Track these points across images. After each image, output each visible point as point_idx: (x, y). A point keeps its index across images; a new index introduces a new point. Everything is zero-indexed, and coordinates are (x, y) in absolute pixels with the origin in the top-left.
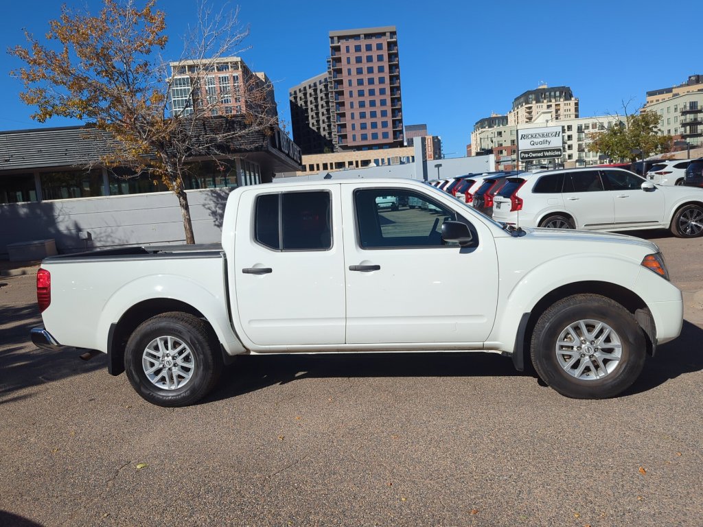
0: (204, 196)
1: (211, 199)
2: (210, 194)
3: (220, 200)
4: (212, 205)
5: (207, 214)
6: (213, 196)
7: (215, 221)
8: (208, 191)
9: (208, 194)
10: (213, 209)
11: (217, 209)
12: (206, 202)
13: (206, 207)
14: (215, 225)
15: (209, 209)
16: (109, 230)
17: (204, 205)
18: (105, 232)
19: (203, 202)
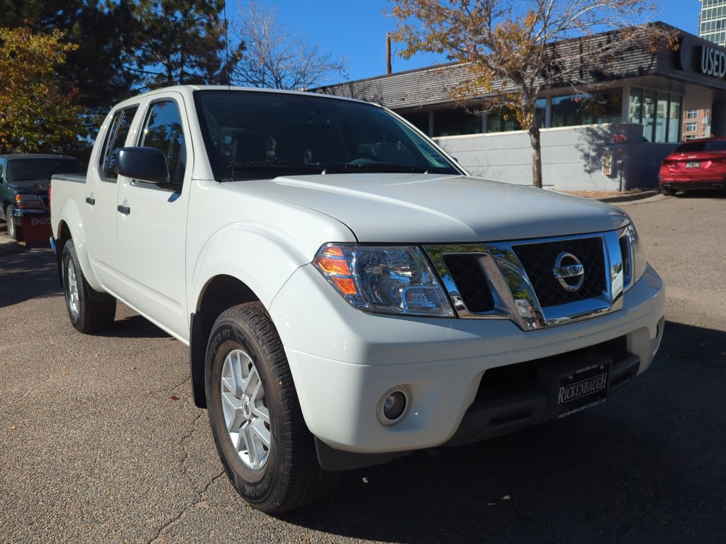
0: (579, 134)
1: (585, 139)
2: (585, 132)
3: (595, 139)
4: (586, 146)
5: (579, 157)
6: (588, 135)
7: (585, 166)
8: (584, 129)
9: (582, 132)
10: (587, 151)
11: (591, 151)
12: (580, 142)
13: (580, 148)
14: (586, 171)
15: (582, 150)
16: (481, 169)
17: (577, 147)
18: (477, 172)
19: (576, 142)
